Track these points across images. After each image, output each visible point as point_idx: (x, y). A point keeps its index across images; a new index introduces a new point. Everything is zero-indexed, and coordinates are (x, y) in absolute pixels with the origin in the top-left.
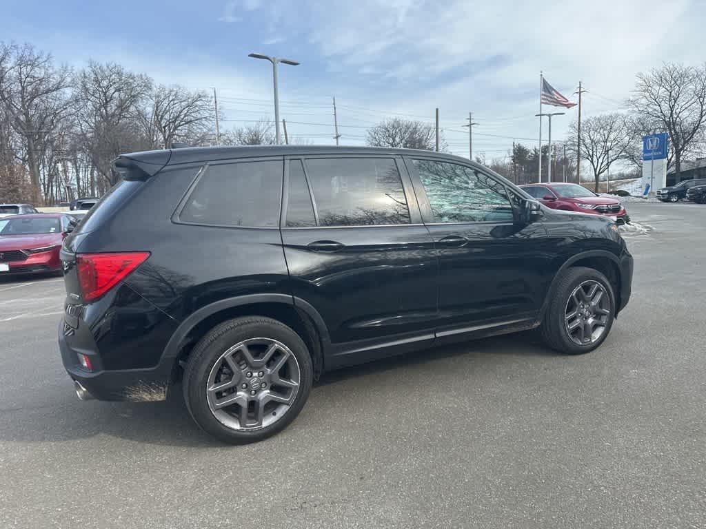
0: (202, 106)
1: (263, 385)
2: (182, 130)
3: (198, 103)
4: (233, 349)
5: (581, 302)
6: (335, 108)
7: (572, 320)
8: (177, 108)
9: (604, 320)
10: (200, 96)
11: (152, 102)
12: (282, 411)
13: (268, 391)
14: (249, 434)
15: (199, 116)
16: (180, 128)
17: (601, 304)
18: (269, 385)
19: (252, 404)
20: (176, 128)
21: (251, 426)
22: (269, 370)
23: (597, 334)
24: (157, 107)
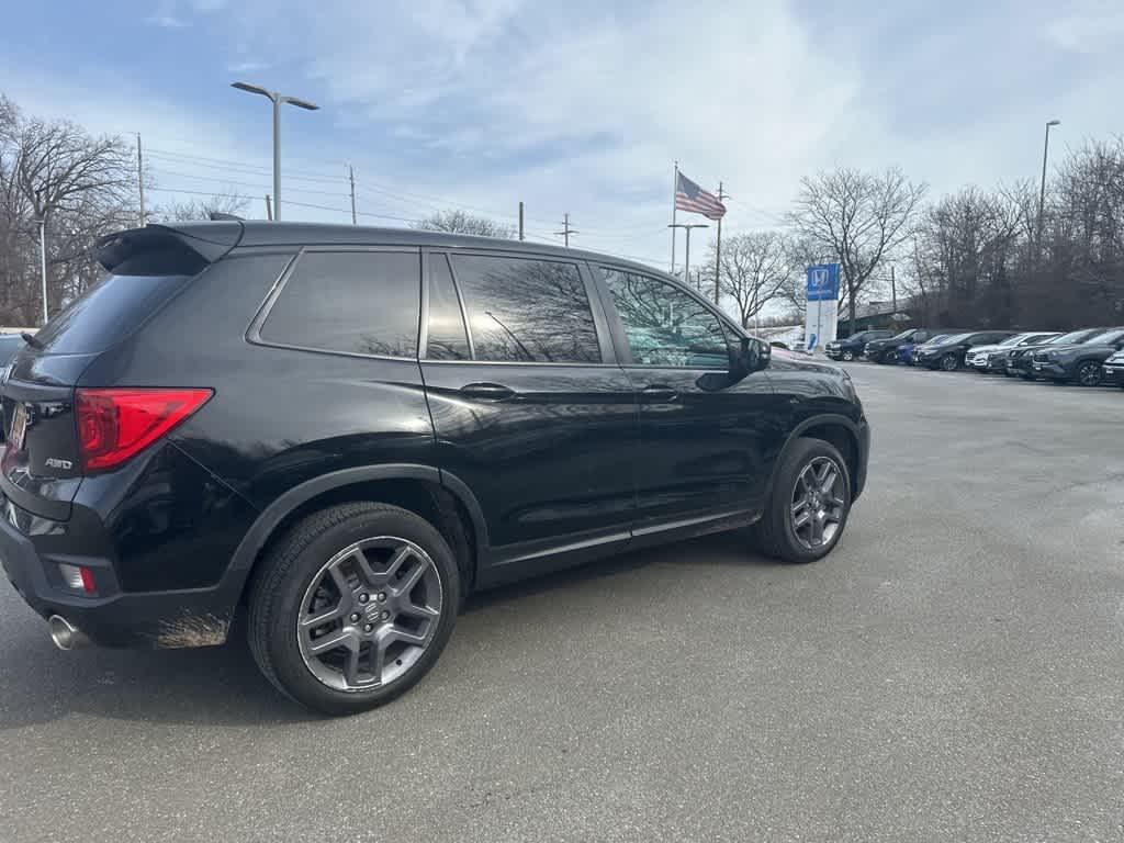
0: (111, 161)
1: (385, 615)
2: (72, 200)
3: (106, 155)
4: (342, 555)
5: (810, 488)
6: (353, 186)
7: (798, 513)
8: (65, 160)
9: (837, 514)
10: (109, 145)
11: (16, 146)
12: (410, 658)
13: (392, 625)
14: (358, 696)
15: (106, 178)
16: (67, 196)
17: (833, 490)
18: (394, 616)
19: (368, 647)
20: (60, 195)
21: (365, 683)
22: (395, 590)
23: (829, 534)
24: (25, 154)
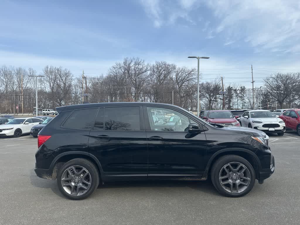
0: (193, 74)
3: (192, 73)
6: (252, 70)
8: (184, 75)
10: (193, 70)
11: (175, 74)
15: (192, 78)
16: (185, 83)
20: (183, 83)
24: (177, 75)
